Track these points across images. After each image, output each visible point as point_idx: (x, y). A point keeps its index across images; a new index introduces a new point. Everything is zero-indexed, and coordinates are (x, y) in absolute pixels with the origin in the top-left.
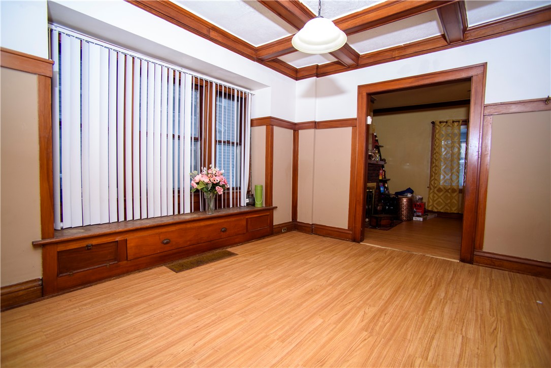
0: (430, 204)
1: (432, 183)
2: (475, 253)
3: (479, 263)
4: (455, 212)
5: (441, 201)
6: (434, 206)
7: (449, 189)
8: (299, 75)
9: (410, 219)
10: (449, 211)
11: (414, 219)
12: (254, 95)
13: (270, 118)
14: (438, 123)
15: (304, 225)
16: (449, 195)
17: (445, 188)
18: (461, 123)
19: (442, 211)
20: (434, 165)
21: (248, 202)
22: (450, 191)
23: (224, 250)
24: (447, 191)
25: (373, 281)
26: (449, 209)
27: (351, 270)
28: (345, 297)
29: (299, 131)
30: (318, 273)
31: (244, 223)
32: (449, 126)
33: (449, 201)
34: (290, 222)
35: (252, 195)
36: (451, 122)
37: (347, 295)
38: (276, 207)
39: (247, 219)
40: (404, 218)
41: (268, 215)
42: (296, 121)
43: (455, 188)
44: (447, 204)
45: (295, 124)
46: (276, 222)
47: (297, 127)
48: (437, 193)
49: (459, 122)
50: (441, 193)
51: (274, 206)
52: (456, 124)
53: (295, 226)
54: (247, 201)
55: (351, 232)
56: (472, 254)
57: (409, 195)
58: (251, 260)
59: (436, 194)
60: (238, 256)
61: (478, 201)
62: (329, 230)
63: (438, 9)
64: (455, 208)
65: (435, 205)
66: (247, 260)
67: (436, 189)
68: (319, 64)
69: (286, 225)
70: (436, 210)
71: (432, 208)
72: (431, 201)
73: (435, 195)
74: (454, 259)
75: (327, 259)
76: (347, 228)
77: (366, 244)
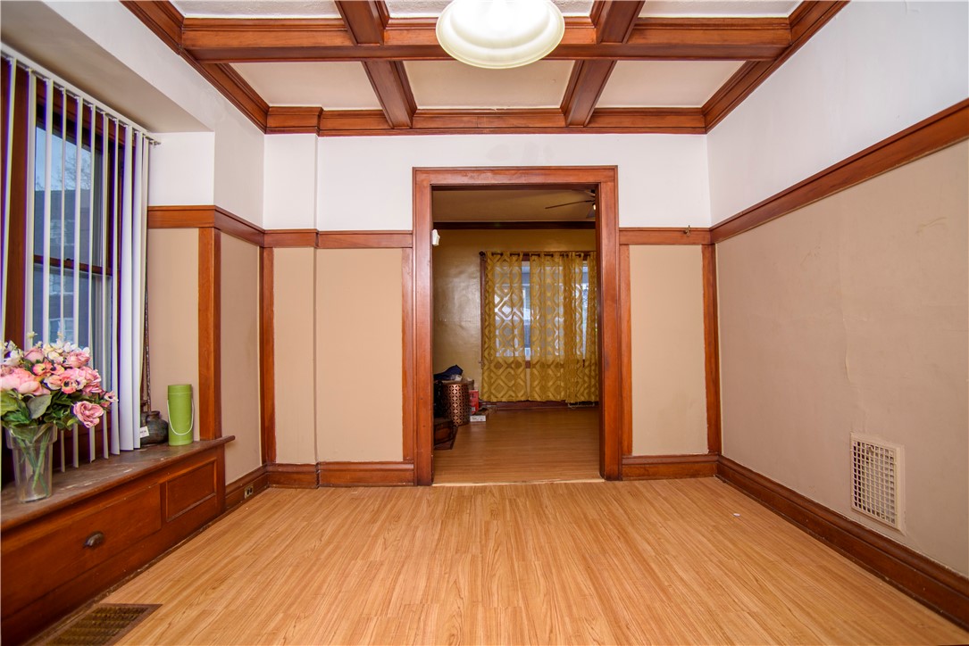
0: (485, 390)
1: (486, 354)
2: (624, 461)
3: (629, 477)
4: (523, 399)
5: (502, 384)
6: (491, 393)
7: (512, 362)
8: (271, 122)
9: (466, 422)
10: (514, 399)
11: (472, 419)
12: (156, 143)
13: (216, 209)
14: (489, 254)
15: (295, 469)
16: (512, 372)
17: (506, 362)
18: (521, 256)
19: (504, 400)
20: (487, 323)
21: (147, 434)
22: (513, 366)
23: (95, 607)
24: (509, 366)
25: (536, 564)
26: (514, 395)
27: (475, 549)
28: (529, 620)
29: (276, 251)
30: (422, 584)
31: (154, 500)
32: (505, 260)
33: (513, 382)
34: (259, 469)
35: (157, 415)
36: (508, 253)
37: (528, 615)
38: (233, 438)
39: (162, 486)
40: (459, 421)
41: (213, 463)
42: (266, 225)
43: (520, 360)
44: (510, 388)
45: (263, 233)
46: (231, 477)
47: (267, 240)
48: (494, 370)
49: (519, 255)
50: (501, 370)
51: (225, 434)
52: (514, 258)
53: (270, 476)
54: (145, 432)
55: (411, 467)
56: (619, 463)
57: (458, 378)
58: (220, 608)
59: (495, 373)
60: (162, 611)
61: (622, 379)
62: (361, 470)
63: (577, 60)
64: (522, 392)
65: (493, 391)
66: (204, 614)
67: (492, 365)
68: (325, 109)
69: (251, 477)
70: (494, 400)
71: (489, 396)
72: (485, 385)
73: (492, 374)
74: (593, 478)
75: (406, 542)
76: (401, 460)
77: (446, 484)
